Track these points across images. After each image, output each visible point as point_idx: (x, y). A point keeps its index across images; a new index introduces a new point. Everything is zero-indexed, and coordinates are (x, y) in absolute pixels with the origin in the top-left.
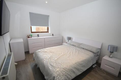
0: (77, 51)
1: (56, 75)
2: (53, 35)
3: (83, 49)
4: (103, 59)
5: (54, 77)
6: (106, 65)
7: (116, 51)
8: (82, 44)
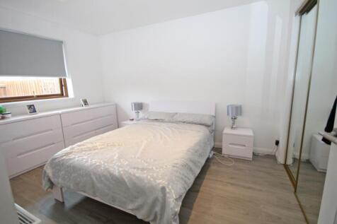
0: (173, 129)
1: (166, 183)
2: (86, 102)
3: (184, 122)
4: (226, 134)
5: (163, 189)
6: (231, 144)
7: (241, 115)
8: (176, 113)
